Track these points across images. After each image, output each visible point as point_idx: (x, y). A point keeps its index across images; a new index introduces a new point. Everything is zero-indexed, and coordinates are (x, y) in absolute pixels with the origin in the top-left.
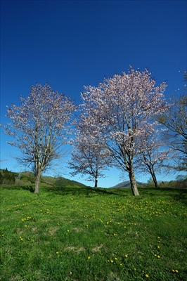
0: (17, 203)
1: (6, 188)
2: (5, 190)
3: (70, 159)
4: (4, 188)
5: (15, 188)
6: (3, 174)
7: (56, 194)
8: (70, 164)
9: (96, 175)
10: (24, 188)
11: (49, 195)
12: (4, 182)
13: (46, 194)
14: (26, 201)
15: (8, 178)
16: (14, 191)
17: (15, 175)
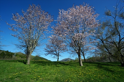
0: (16, 71)
1: (8, 61)
2: (7, 62)
3: (45, 47)
4: (7, 61)
5: (14, 61)
6: (5, 53)
7: (39, 65)
8: (45, 49)
9: (58, 55)
10: (19, 61)
11: (36, 66)
12: (5, 57)
13: (34, 65)
14: (22, 70)
15: (8, 56)
16: (13, 63)
17: (12, 54)
